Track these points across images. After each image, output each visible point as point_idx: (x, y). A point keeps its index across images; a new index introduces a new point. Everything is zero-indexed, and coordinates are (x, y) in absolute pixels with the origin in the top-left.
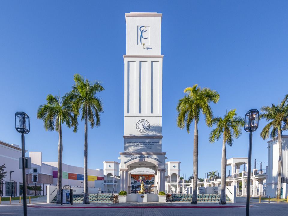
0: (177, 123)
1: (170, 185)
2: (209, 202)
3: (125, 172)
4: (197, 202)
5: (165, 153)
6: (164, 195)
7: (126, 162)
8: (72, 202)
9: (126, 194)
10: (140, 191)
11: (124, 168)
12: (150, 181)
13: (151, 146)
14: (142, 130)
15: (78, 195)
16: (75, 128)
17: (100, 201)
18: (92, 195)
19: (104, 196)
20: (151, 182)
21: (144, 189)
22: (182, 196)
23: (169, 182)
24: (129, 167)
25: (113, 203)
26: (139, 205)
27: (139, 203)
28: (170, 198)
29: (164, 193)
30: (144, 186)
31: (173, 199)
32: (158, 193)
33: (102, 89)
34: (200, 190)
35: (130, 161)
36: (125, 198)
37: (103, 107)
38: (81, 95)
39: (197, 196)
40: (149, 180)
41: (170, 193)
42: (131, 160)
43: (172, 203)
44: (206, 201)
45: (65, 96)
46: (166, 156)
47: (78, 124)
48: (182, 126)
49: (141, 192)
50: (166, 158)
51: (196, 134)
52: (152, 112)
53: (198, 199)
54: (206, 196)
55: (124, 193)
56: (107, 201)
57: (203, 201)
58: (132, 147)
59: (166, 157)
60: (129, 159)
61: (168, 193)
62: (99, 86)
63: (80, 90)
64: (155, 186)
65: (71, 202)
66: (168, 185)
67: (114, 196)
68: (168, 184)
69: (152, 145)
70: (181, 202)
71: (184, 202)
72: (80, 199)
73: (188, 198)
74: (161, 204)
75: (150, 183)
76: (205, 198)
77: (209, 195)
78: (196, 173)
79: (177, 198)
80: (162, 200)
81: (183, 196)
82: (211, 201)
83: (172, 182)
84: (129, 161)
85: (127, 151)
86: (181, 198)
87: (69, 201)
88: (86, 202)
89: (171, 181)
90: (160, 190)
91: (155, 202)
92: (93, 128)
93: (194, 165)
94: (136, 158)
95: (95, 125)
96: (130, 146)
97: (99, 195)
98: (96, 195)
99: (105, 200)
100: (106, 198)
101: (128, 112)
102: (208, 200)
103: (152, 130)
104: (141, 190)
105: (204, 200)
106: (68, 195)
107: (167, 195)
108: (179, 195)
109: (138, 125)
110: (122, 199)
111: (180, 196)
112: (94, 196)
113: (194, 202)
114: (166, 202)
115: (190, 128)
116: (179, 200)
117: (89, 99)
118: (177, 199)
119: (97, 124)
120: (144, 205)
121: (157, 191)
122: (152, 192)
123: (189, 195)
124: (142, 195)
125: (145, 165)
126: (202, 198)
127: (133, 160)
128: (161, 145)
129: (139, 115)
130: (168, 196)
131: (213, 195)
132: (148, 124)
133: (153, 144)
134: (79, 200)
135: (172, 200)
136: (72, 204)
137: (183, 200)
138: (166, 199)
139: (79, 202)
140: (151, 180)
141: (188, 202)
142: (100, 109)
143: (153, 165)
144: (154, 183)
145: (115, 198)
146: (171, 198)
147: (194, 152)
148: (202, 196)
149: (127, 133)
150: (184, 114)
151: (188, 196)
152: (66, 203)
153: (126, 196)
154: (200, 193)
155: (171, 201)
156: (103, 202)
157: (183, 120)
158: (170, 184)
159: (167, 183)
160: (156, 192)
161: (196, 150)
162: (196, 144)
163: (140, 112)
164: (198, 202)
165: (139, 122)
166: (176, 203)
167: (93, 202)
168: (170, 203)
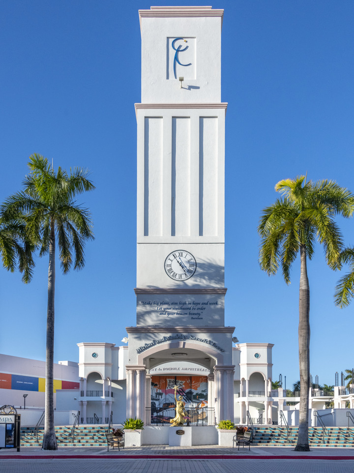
0: (261, 261)
1: (247, 404)
2: (340, 446)
3: (138, 372)
4: (308, 446)
5: (231, 330)
6: (231, 428)
7: (140, 351)
8: (19, 444)
9: (141, 426)
10: (175, 419)
11: (137, 364)
12: (195, 392)
13: (199, 311)
14: (178, 275)
15: (28, 428)
16: (27, 272)
17: (79, 442)
18: (61, 428)
19: (90, 432)
20: (197, 394)
21: (183, 414)
22: (273, 432)
23: (244, 395)
24: (148, 360)
25: (111, 447)
26: (174, 451)
27: (172, 448)
28: (245, 435)
29: (232, 425)
30: (182, 406)
31: (253, 439)
32: (216, 424)
33: (88, 185)
34: (319, 417)
35: (151, 346)
36: (140, 435)
37: (91, 227)
38: (42, 199)
39: (311, 431)
40: (193, 390)
41: (246, 424)
42: (153, 345)
43: (251, 447)
44: (332, 446)
45: (6, 203)
46: (234, 335)
47: (34, 265)
48: (272, 267)
49: (175, 422)
50: (235, 340)
51: (304, 287)
52: (201, 233)
53: (312, 439)
54: (331, 433)
55: (137, 425)
56: (96, 442)
57: (324, 443)
58: (154, 315)
59: (235, 338)
60: (149, 342)
61: (241, 423)
62: (83, 179)
63: (39, 190)
64: (209, 405)
65: (16, 445)
66: (241, 404)
67: (114, 430)
68: (242, 399)
69: (202, 309)
70: (271, 445)
71: (279, 446)
72: (32, 439)
73: (288, 436)
74: (224, 450)
75: (195, 397)
76: (330, 436)
77: (340, 429)
78: (305, 378)
79: (263, 435)
80: (227, 440)
81: (277, 432)
82: (345, 443)
83: (250, 395)
84: (147, 347)
85: (142, 325)
86: (272, 435)
87: (12, 442)
88: (50, 444)
89: (249, 393)
90: (222, 417)
91: (210, 445)
92: (68, 273)
93: (300, 358)
94: (165, 339)
95: (72, 266)
96: (149, 313)
97: (77, 428)
98: (69, 428)
99: (92, 441)
100: (95, 435)
101: (146, 233)
102: (337, 443)
103: (202, 276)
104: (178, 418)
105: (328, 442)
106: (9, 427)
107: (237, 429)
108: (267, 429)
109: (168, 262)
110: (133, 439)
111: (269, 432)
112: (65, 431)
113: (303, 447)
114: (237, 444)
115: (291, 271)
116: (268, 442)
117: (61, 209)
118: (262, 439)
119: (77, 264)
120: (185, 451)
121: (215, 418)
122: (203, 420)
123: (291, 429)
124: (179, 428)
125: (184, 356)
126: (321, 436)
127: (158, 345)
128: (222, 311)
129: (170, 239)
130: (241, 431)
131: (348, 429)
132: (192, 259)
133: (204, 306)
134: (30, 441)
135: (252, 442)
136: (18, 450)
137: (277, 442)
138: (237, 440)
139: (31, 445)
140: (199, 391)
141: (288, 446)
142: (86, 232)
143: (204, 357)
144: (206, 397)
145: (115, 435)
146: (247, 436)
147: (301, 328)
148: (322, 432)
149: (142, 282)
150: (276, 239)
151: (290, 432)
152: (6, 448)
153: (140, 431)
154: (318, 426)
155: (248, 444)
156: (88, 446)
157: (273, 255)
158: (246, 399)
159: (239, 396)
160: (210, 422)
161: (305, 323)
162: (305, 309)
163: (173, 233)
164: (313, 446)
165: (171, 257)
166: (260, 448)
167: (63, 444)
168: (245, 447)
